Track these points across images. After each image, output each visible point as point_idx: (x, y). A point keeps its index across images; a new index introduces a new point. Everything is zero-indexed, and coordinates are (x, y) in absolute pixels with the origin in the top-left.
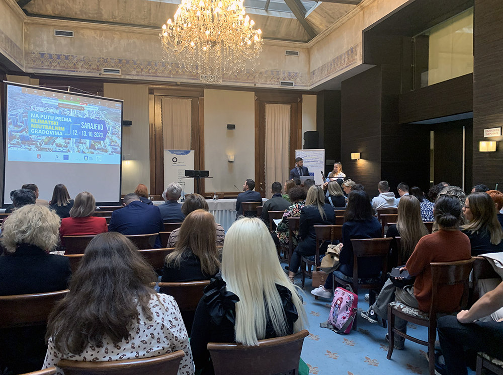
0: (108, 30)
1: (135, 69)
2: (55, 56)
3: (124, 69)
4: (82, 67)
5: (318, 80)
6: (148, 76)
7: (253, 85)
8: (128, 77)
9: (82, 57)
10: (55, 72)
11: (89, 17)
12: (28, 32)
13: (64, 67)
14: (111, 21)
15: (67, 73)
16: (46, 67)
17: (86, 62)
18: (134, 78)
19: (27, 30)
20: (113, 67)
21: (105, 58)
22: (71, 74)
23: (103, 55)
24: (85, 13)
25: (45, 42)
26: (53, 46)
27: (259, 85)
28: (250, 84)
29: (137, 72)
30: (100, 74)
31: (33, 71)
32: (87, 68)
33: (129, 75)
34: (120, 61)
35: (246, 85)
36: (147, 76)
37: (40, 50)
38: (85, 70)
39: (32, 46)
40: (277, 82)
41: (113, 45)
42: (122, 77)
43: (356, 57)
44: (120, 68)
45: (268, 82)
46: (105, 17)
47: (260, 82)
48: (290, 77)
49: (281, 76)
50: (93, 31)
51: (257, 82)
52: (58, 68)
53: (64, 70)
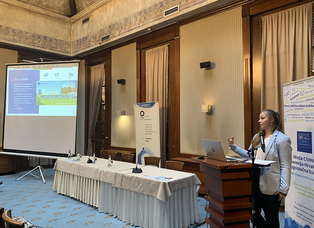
1: (118, 29)
2: (82, 40)
6: (126, 32)
9: (93, 34)
13: (85, 46)
15: (86, 50)
16: (79, 50)
17: (94, 37)
19: (73, 27)
20: (106, 34)
21: (103, 29)
23: (102, 27)
25: (79, 32)
26: (82, 32)
29: (119, 32)
30: (100, 44)
31: (74, 54)
32: (94, 42)
33: (114, 37)
34: (110, 26)
37: (77, 38)
41: (106, 16)
42: (111, 41)
44: (110, 33)
50: (97, 10)
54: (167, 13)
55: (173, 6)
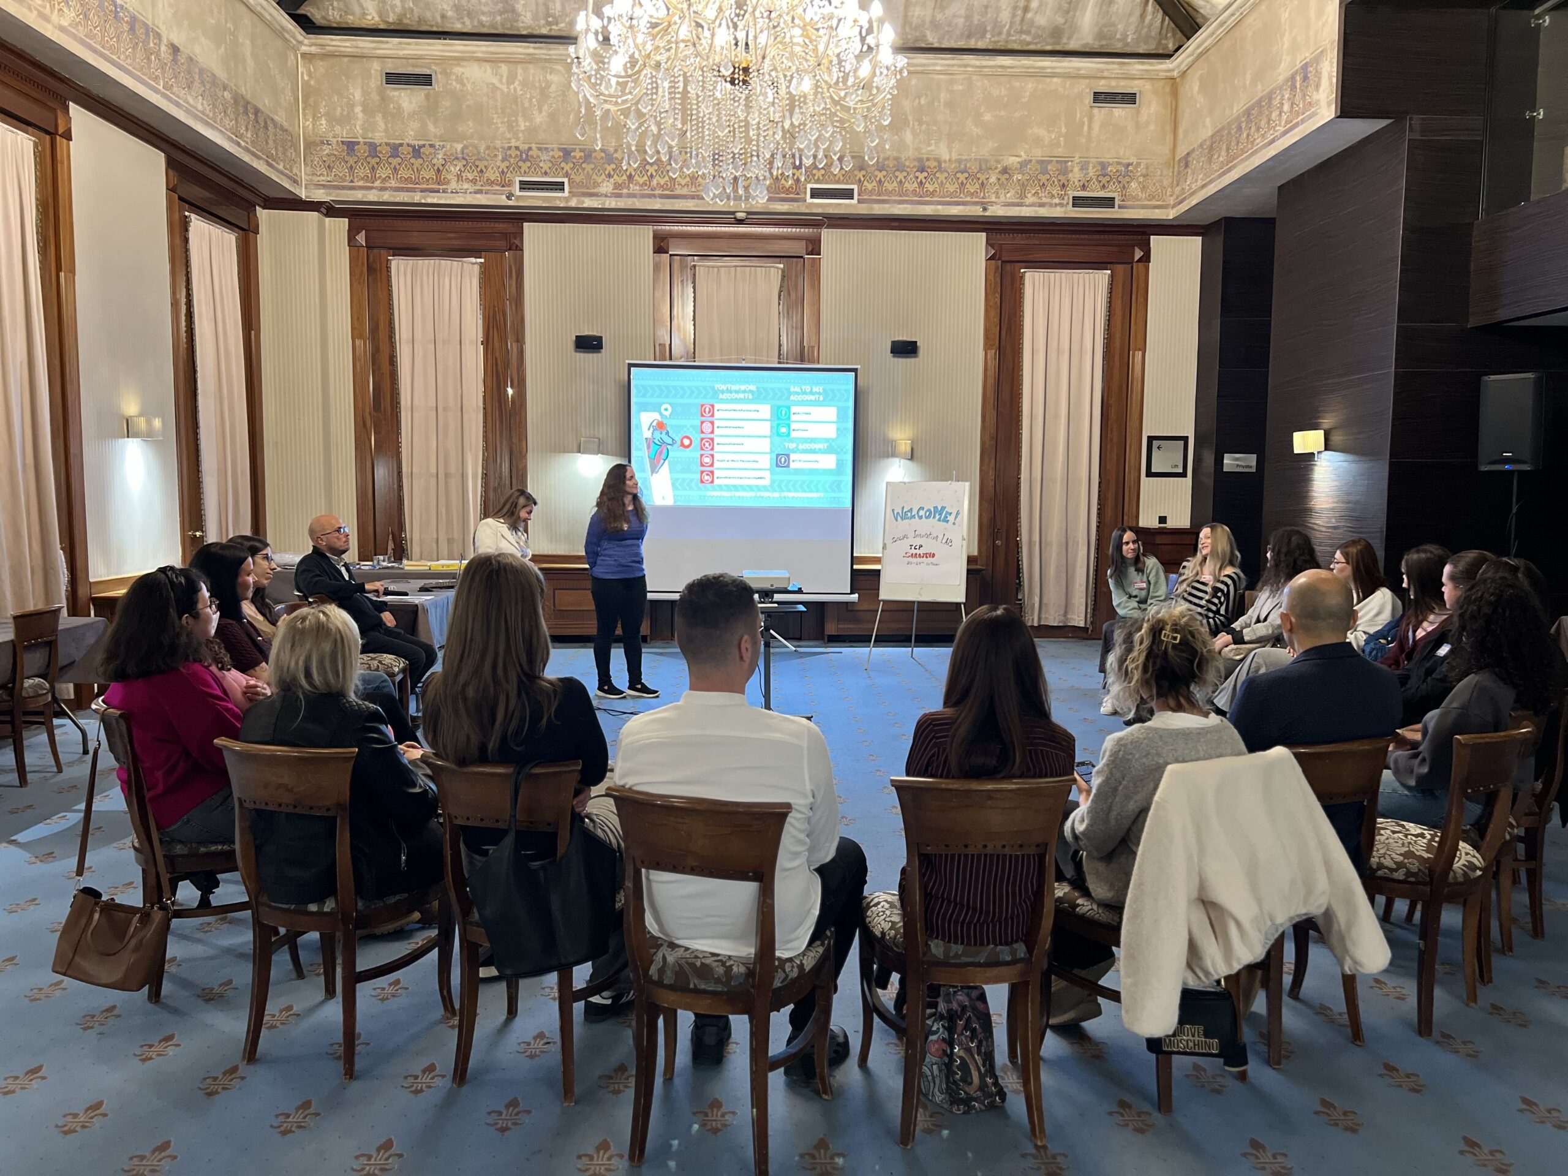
0: (532, 60)
1: (609, 176)
2: (385, 150)
3: (578, 179)
4: (459, 177)
5: (1200, 183)
6: (650, 196)
7: (976, 211)
8: (589, 203)
9: (459, 147)
10: (386, 197)
11: (482, 24)
12: (312, 83)
13: (408, 180)
14: (544, 31)
15: (417, 198)
16: (361, 183)
17: (471, 162)
18: (607, 206)
19: (310, 74)
20: (546, 173)
21: (524, 147)
22: (429, 201)
23: (518, 139)
24: (469, 15)
25: (358, 109)
26: (379, 118)
27: (998, 211)
28: (968, 208)
29: (617, 186)
30: (508, 198)
31: (328, 194)
32: (474, 181)
33: (591, 195)
34: (567, 153)
35: (955, 211)
36: (643, 196)
37: (342, 133)
38: (466, 186)
39: (323, 122)
40: (1061, 197)
41: (546, 107)
42: (573, 203)
43: (1315, 97)
44: (567, 175)
45: (1030, 199)
46: (526, 22)
47: (1002, 199)
48: (1104, 180)
49: (1076, 176)
50: (487, 66)
51: (993, 199)
52: (393, 183)
53: (408, 190)
54: (815, 193)
55: (838, 182)
